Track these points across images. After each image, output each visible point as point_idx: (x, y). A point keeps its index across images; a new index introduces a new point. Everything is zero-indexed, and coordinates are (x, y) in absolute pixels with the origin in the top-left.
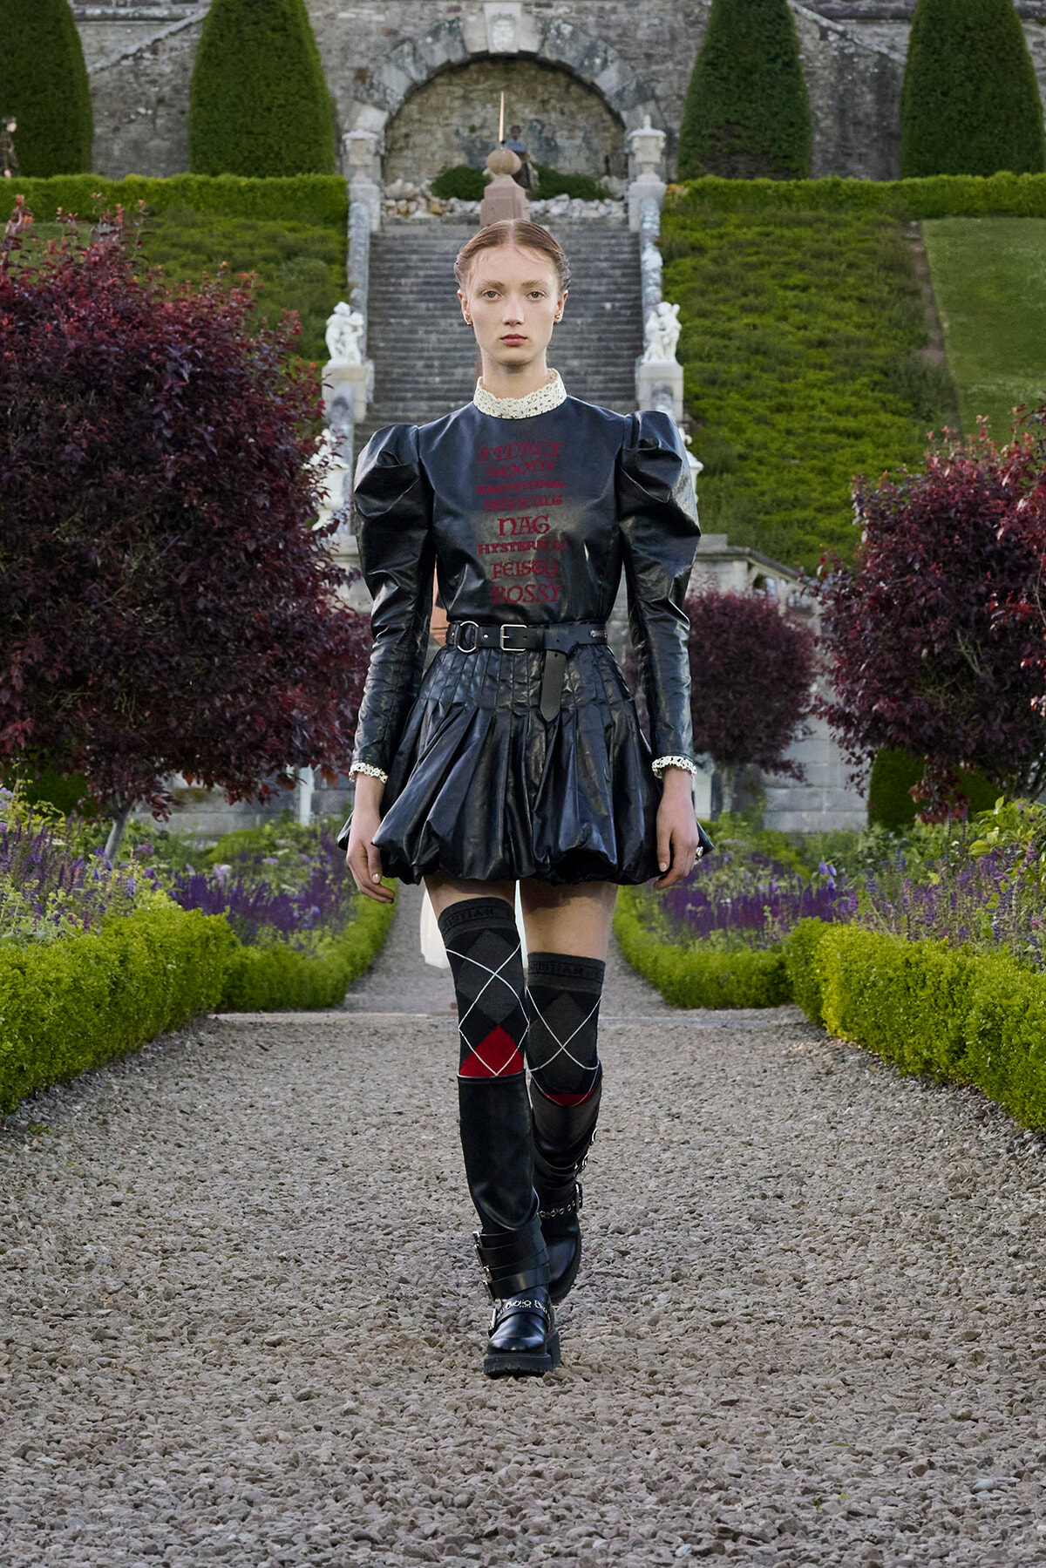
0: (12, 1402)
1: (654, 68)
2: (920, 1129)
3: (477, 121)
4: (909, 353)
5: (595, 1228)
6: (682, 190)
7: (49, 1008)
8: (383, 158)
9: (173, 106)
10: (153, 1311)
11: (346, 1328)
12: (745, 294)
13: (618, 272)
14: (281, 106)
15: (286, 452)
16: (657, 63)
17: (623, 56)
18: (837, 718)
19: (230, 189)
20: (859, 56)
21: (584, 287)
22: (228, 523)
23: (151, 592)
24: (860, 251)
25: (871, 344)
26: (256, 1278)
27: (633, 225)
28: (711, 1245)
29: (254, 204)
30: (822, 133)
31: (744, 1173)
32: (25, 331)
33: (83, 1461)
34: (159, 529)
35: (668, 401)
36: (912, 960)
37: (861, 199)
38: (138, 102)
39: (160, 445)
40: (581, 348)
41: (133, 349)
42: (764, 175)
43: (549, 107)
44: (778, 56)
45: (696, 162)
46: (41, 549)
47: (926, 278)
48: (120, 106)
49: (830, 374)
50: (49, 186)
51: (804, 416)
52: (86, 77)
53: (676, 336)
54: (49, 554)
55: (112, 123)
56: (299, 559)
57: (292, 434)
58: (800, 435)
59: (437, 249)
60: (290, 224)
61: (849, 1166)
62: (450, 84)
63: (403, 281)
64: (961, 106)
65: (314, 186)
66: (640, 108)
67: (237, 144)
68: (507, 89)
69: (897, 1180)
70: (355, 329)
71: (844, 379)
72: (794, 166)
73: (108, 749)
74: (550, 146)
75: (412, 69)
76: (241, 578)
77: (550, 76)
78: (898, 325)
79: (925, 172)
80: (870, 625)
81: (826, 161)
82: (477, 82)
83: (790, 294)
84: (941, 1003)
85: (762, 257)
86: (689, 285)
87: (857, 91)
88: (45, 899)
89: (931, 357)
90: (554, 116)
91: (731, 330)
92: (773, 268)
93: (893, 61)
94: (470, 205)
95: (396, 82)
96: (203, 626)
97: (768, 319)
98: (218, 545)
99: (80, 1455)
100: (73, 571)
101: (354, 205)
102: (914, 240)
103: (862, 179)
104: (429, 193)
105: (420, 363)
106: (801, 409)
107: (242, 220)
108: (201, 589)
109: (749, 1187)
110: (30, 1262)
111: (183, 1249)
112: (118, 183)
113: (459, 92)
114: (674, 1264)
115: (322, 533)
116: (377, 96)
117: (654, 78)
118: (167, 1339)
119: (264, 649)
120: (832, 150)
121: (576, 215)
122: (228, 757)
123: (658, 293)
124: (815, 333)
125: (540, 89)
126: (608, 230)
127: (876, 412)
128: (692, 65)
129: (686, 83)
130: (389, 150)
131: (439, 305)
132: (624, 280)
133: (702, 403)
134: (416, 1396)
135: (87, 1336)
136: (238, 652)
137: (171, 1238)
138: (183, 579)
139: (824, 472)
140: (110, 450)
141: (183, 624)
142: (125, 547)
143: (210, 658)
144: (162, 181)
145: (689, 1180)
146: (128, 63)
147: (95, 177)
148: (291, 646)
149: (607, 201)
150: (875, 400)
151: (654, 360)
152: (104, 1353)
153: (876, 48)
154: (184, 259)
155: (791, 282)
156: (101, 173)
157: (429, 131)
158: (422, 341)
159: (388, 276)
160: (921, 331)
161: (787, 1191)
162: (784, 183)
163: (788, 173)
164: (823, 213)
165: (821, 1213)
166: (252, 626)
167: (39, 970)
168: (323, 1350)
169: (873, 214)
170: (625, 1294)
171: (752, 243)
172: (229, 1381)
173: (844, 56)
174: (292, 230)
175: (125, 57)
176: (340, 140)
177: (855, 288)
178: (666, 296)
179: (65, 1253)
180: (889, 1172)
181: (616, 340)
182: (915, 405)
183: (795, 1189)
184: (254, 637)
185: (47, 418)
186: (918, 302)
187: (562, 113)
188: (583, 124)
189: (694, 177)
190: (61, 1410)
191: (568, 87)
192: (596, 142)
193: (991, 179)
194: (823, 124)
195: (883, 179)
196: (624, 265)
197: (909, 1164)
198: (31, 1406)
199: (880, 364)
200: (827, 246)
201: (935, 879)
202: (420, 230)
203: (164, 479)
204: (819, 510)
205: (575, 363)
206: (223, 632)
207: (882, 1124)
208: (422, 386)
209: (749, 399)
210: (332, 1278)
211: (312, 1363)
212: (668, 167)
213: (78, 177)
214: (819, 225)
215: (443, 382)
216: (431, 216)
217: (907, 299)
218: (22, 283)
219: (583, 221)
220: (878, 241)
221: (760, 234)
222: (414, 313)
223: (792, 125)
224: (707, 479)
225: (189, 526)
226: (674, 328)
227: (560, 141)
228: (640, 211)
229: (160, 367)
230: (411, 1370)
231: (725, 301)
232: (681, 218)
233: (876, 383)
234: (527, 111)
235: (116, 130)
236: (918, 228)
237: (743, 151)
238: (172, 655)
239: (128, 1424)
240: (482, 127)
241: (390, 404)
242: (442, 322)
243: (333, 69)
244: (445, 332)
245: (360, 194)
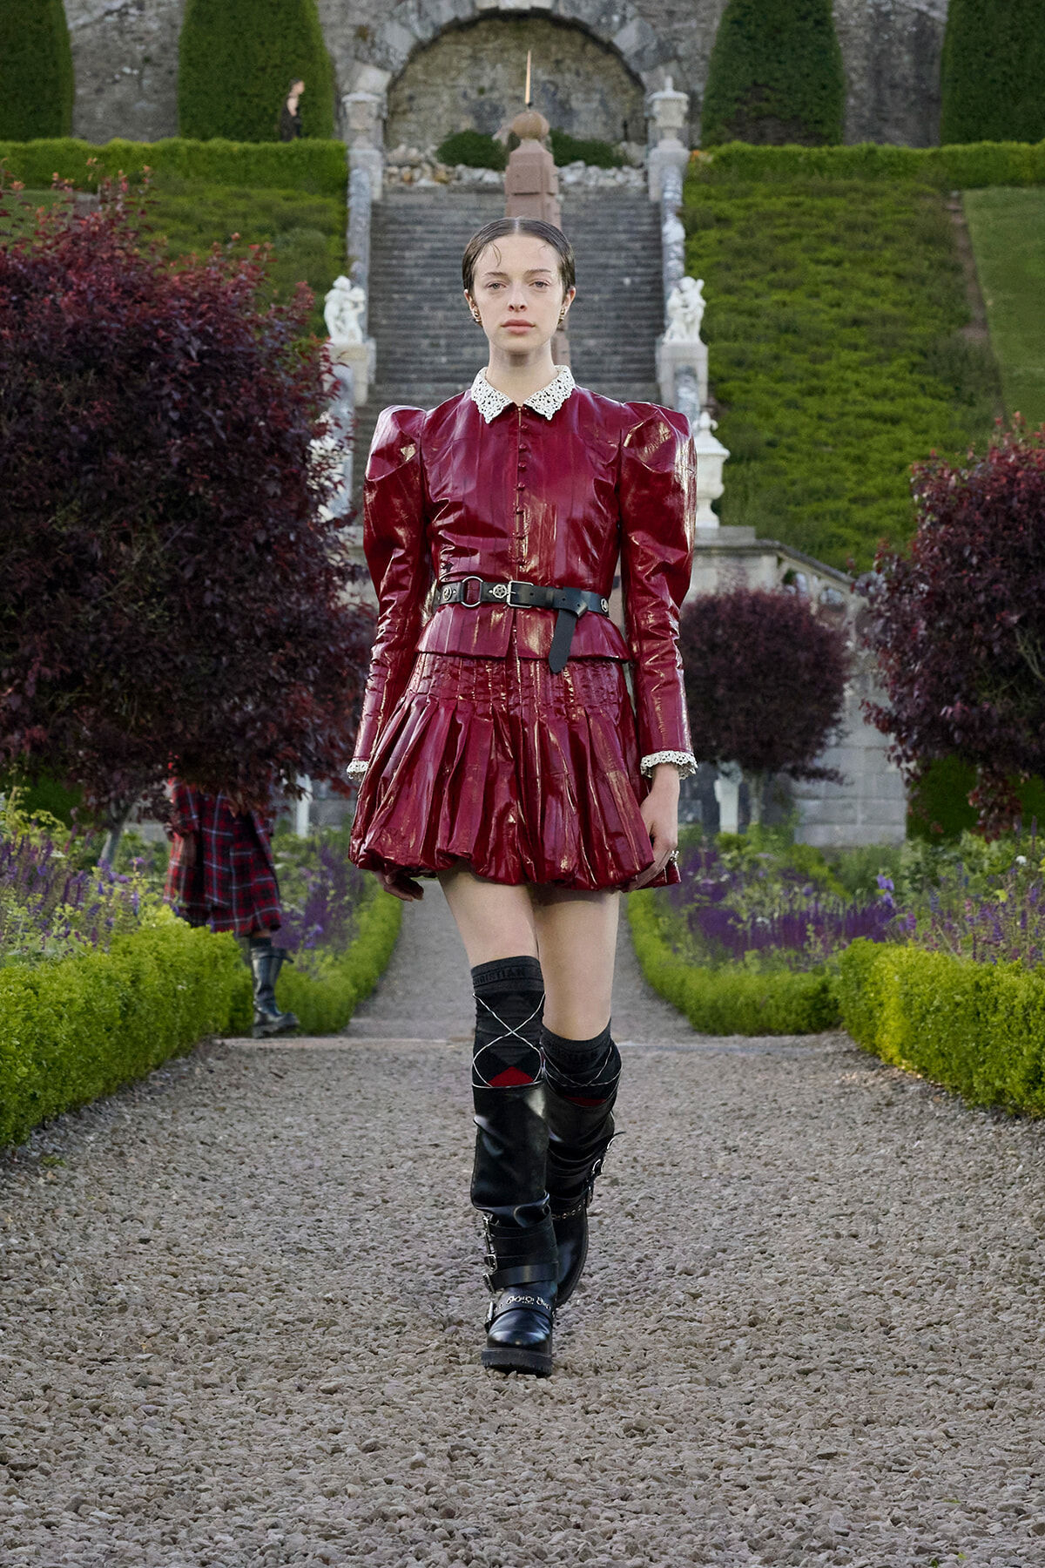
0: (58, 1452)
1: (677, 26)
2: (997, 1164)
3: (486, 83)
4: (949, 333)
5: (661, 1268)
6: (706, 157)
7: (62, 1032)
8: (385, 122)
9: (160, 65)
10: (197, 1356)
11: (405, 1375)
12: (774, 269)
13: (638, 245)
14: (275, 66)
15: (299, 436)
16: (679, 20)
17: (642, 13)
18: (887, 724)
19: (222, 156)
20: (896, 13)
21: (602, 261)
22: (237, 512)
23: (153, 586)
24: (899, 222)
25: (911, 323)
26: (302, 1320)
27: (654, 195)
28: (787, 1288)
29: (247, 171)
30: (857, 96)
31: (813, 1210)
32: (18, 305)
33: (140, 1516)
34: (162, 520)
35: (692, 384)
36: (983, 983)
37: (900, 168)
38: (122, 61)
39: (165, 428)
40: (597, 327)
41: (135, 325)
42: (794, 141)
43: (563, 67)
44: (809, 13)
45: (723, 128)
46: (36, 539)
47: (968, 251)
48: (101, 65)
49: (863, 354)
50: (26, 151)
51: (838, 399)
52: (66, 35)
53: (700, 313)
54: (45, 545)
55: (95, 84)
56: (311, 551)
57: (303, 415)
58: (830, 420)
59: (444, 220)
60: (283, 193)
61: (925, 1203)
62: (457, 43)
63: (407, 254)
64: (1006, 68)
65: (311, 153)
66: (661, 70)
67: (229, 107)
68: (520, 47)
69: (979, 1218)
70: (356, 305)
71: (880, 359)
72: (825, 131)
73: (110, 754)
74: (562, 110)
75: (417, 27)
76: (250, 573)
77: (564, 34)
78: (938, 303)
79: (968, 138)
80: (923, 624)
81: (862, 127)
82: (486, 40)
83: (823, 269)
84: (1015, 1029)
85: (791, 229)
86: (716, 259)
87: (894, 50)
88: (50, 914)
89: (973, 336)
90: (569, 77)
91: (759, 307)
92: (804, 241)
93: (933, 19)
94: (479, 173)
95: (399, 40)
96: (210, 621)
97: (799, 296)
98: (225, 535)
99: (136, 1509)
100: (71, 563)
101: (355, 172)
102: (956, 211)
103: (898, 146)
104: (434, 160)
105: (426, 342)
106: (834, 393)
107: (235, 188)
108: (208, 582)
109: (821, 1225)
110: (59, 1302)
111: (221, 1290)
112: (102, 148)
113: (467, 51)
114: (749, 1308)
115: (338, 523)
116: (379, 56)
117: (675, 37)
118: (215, 1386)
119: (274, 648)
120: (867, 114)
121: (592, 183)
122: (236, 763)
123: (681, 268)
124: (850, 311)
125: (554, 48)
126: (627, 199)
127: (915, 395)
128: (717, 23)
129: (711, 41)
130: (392, 113)
131: (446, 279)
132: (643, 253)
133: (729, 386)
134: (488, 1448)
135: (128, 1383)
136: (247, 651)
137: (206, 1277)
138: (188, 574)
139: (859, 459)
140: (110, 433)
141: (188, 620)
142: (126, 538)
143: (218, 657)
144: (148, 145)
145: (755, 1218)
146: (109, 19)
147: (78, 142)
148: (302, 644)
149: (626, 169)
150: (914, 383)
151: (677, 340)
152: (149, 1401)
153: (915, 6)
154: (173, 229)
155: (823, 256)
156: (84, 138)
157: (434, 94)
158: (426, 318)
159: (391, 249)
160: (963, 308)
161: (862, 1231)
162: (815, 150)
163: (820, 140)
164: (857, 181)
165: (901, 1253)
166: (261, 622)
167: (53, 991)
168: (383, 1399)
169: (909, 184)
170: (701, 1339)
171: (780, 215)
172: (286, 1430)
173: (879, 14)
174: (287, 199)
175: (109, 13)
176: (339, 103)
177: (893, 263)
178: (689, 271)
179: (95, 1294)
180: (969, 1211)
181: (633, 318)
182: (957, 389)
183: (871, 1228)
184: (264, 634)
185: (43, 400)
186: (959, 279)
187: (578, 74)
188: (599, 85)
189: (719, 143)
190: (110, 1461)
191: (583, 46)
192: (613, 105)
193: (1038, 147)
194: (857, 87)
195: (920, 145)
196: (645, 237)
197: (989, 1201)
198: (78, 1456)
199: (918, 344)
200: (862, 218)
201: (1002, 895)
202: (426, 200)
203: (169, 465)
204: (853, 501)
205: (591, 342)
206: (232, 629)
207: (955, 1159)
208: (428, 367)
209: (781, 379)
210: (383, 1321)
211: (373, 1412)
212: (691, 132)
213: (58, 142)
214: (853, 195)
215: (449, 362)
216: (438, 184)
217: (948, 275)
218: (15, 254)
219: (600, 190)
220: (916, 212)
221: (791, 205)
222: (419, 288)
223: (824, 87)
224: (732, 467)
225: (194, 515)
226: (697, 304)
227: (575, 104)
228: (661, 179)
229: (165, 344)
230: (482, 1420)
231: (753, 276)
232: (704, 187)
233: (914, 365)
234: (540, 72)
235: (99, 91)
236: (959, 199)
237: (771, 116)
238: (177, 654)
239: (184, 1476)
240: (492, 89)
241: (394, 386)
242: (449, 296)
243: (333, 26)
244: (452, 308)
245: (360, 161)
